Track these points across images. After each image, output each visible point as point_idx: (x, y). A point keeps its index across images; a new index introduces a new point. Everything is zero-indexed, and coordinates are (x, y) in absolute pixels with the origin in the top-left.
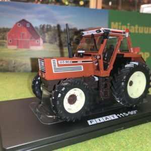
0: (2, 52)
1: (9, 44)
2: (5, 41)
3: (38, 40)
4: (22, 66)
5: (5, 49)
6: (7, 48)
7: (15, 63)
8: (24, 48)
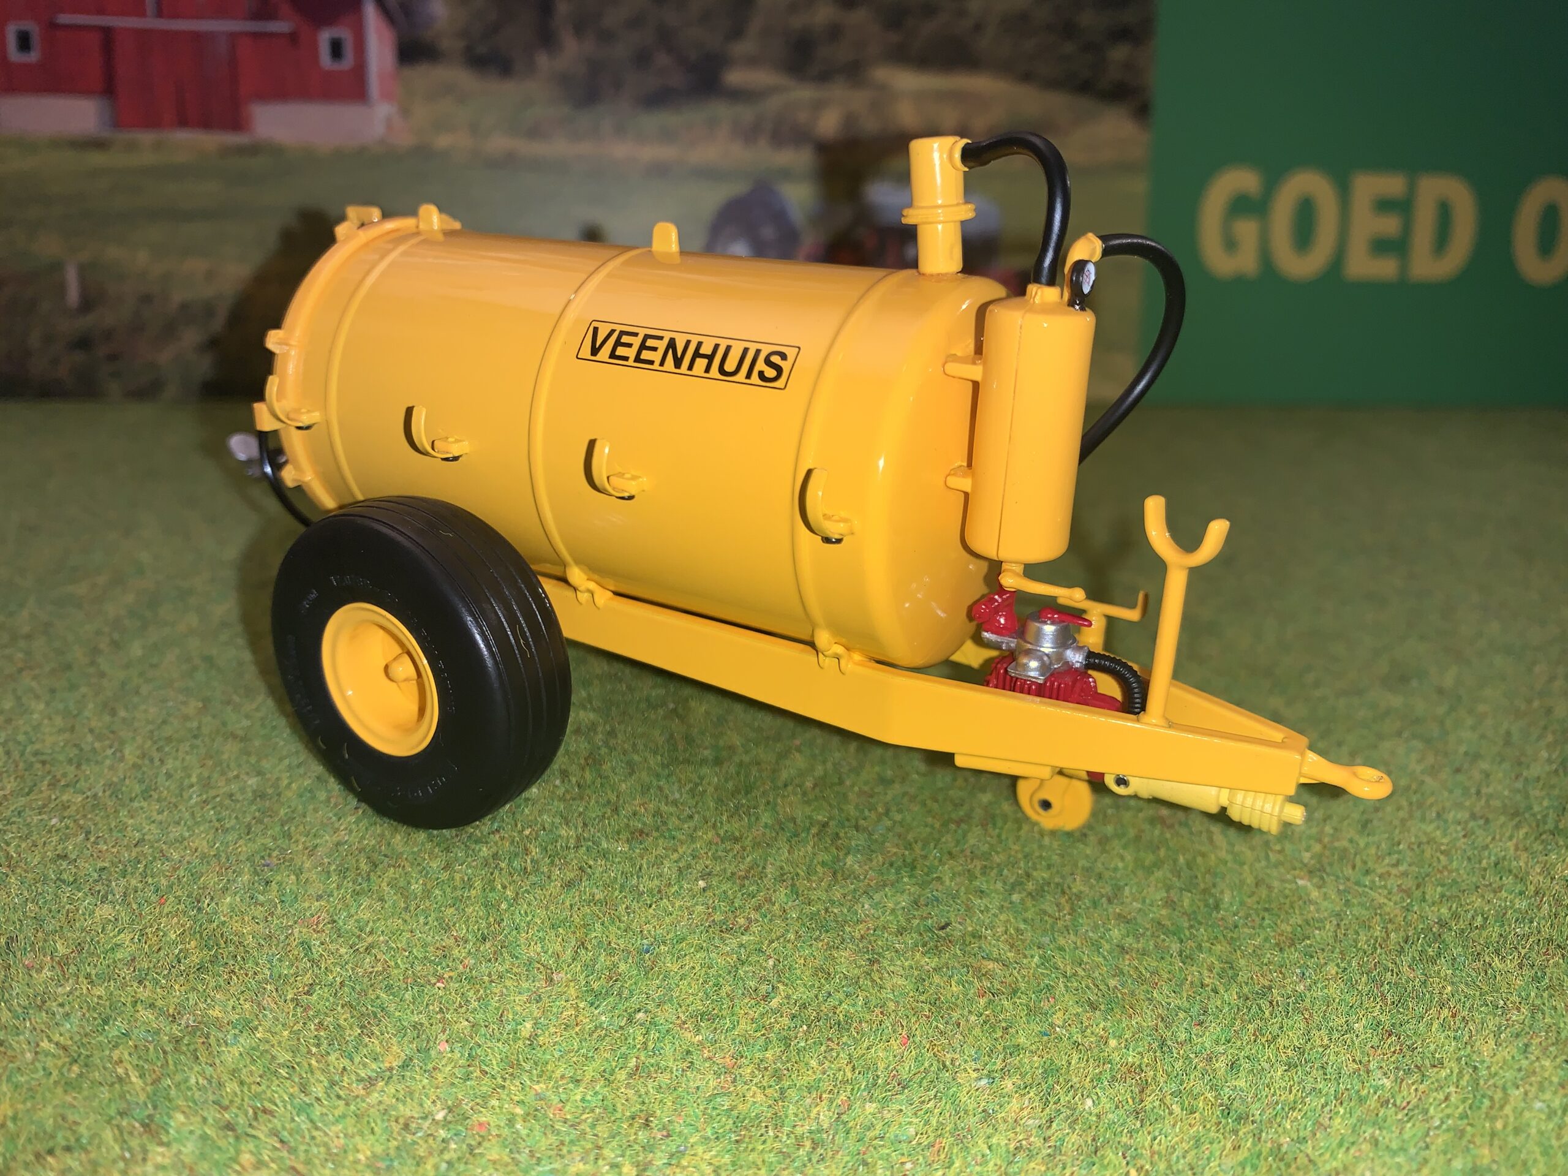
1: (14, 80)
3: (344, 33)
4: (170, 330)
7: (87, 304)
8: (183, 122)
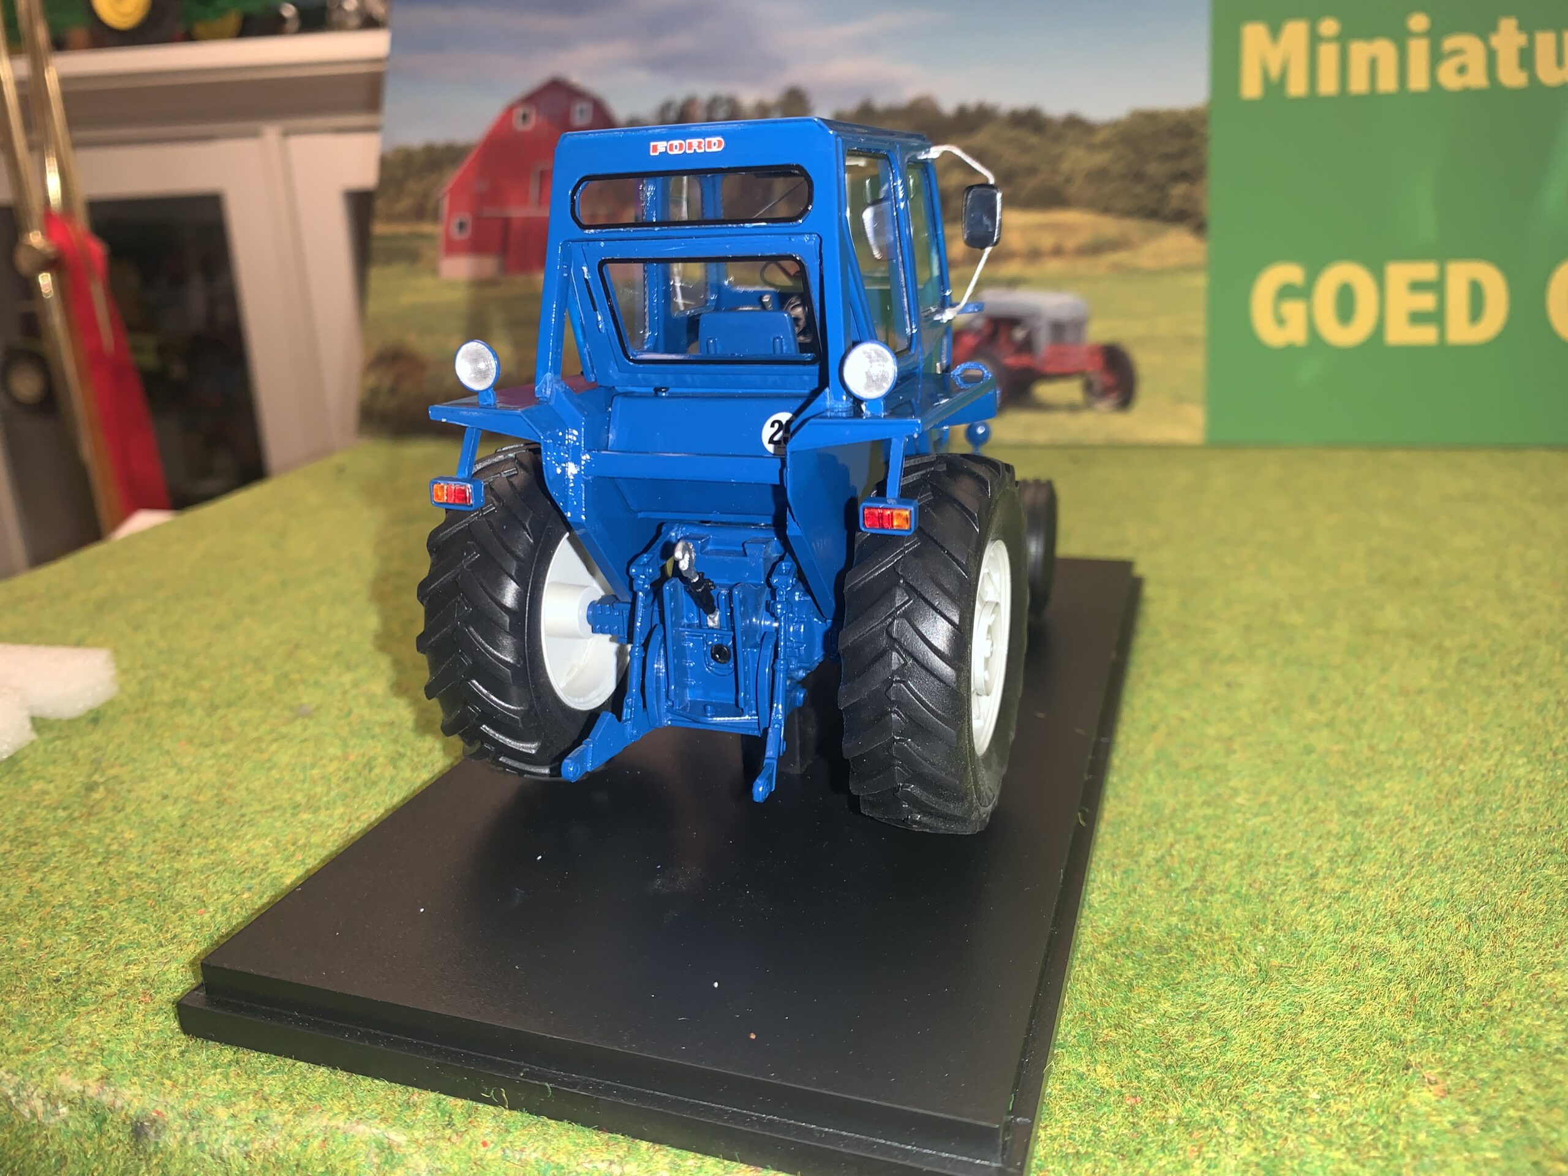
0: (407, 299)
1: (452, 248)
2: (427, 228)
5: (426, 282)
6: (434, 271)
